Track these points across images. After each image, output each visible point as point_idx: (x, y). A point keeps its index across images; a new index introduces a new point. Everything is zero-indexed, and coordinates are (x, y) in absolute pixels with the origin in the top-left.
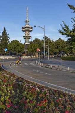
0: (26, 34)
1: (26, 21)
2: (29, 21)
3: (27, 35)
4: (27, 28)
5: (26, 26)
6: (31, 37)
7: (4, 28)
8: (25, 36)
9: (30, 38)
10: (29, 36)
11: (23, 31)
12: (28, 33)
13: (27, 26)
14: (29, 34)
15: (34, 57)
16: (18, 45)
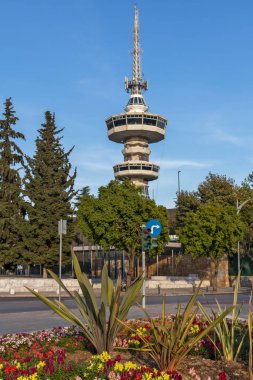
0: (128, 156)
1: (130, 86)
2: (143, 87)
3: (135, 161)
4: (139, 121)
5: (131, 112)
6: (156, 169)
7: (48, 113)
8: (126, 168)
9: (153, 178)
10: (145, 168)
11: (114, 138)
12: (143, 150)
13: (137, 109)
14: (144, 156)
15: (206, 283)
16: (138, 213)
